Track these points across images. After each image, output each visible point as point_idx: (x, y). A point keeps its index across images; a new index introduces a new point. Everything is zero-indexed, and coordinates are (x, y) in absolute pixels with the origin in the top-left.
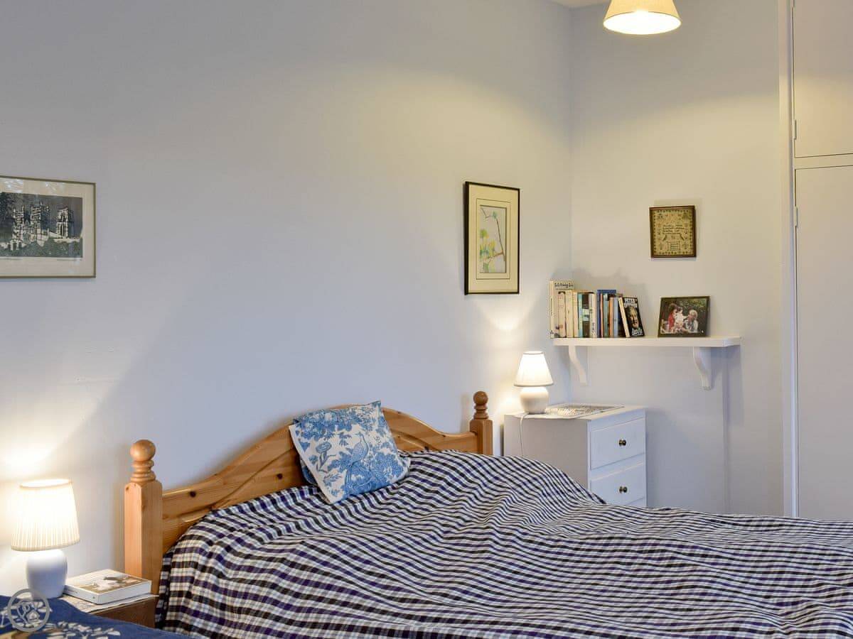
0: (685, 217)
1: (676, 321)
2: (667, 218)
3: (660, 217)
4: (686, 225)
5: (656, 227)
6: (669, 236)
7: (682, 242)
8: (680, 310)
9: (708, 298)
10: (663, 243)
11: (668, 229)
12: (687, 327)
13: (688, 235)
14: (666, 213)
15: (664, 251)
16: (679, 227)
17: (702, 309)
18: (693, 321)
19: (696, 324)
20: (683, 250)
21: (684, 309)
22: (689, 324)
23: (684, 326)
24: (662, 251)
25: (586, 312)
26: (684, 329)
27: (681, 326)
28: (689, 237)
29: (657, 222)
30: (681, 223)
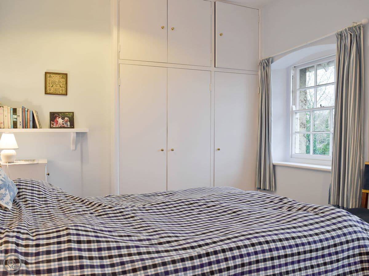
0: (62, 78)
1: (59, 122)
2: (53, 77)
3: (50, 77)
4: (63, 81)
5: (48, 81)
6: (54, 85)
7: (61, 89)
8: (60, 117)
9: (73, 113)
10: (51, 88)
11: (54, 82)
12: (65, 125)
13: (64, 86)
14: (53, 75)
15: (51, 91)
16: (59, 82)
17: (71, 117)
18: (67, 122)
19: (69, 123)
20: (61, 92)
21: (62, 117)
22: (65, 123)
23: (63, 124)
24: (50, 92)
25: (15, 116)
26: (63, 125)
27: (61, 124)
28: (64, 87)
29: (48, 79)
30: (60, 80)
